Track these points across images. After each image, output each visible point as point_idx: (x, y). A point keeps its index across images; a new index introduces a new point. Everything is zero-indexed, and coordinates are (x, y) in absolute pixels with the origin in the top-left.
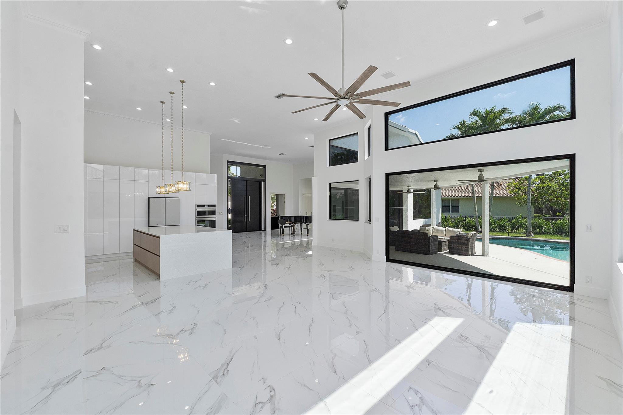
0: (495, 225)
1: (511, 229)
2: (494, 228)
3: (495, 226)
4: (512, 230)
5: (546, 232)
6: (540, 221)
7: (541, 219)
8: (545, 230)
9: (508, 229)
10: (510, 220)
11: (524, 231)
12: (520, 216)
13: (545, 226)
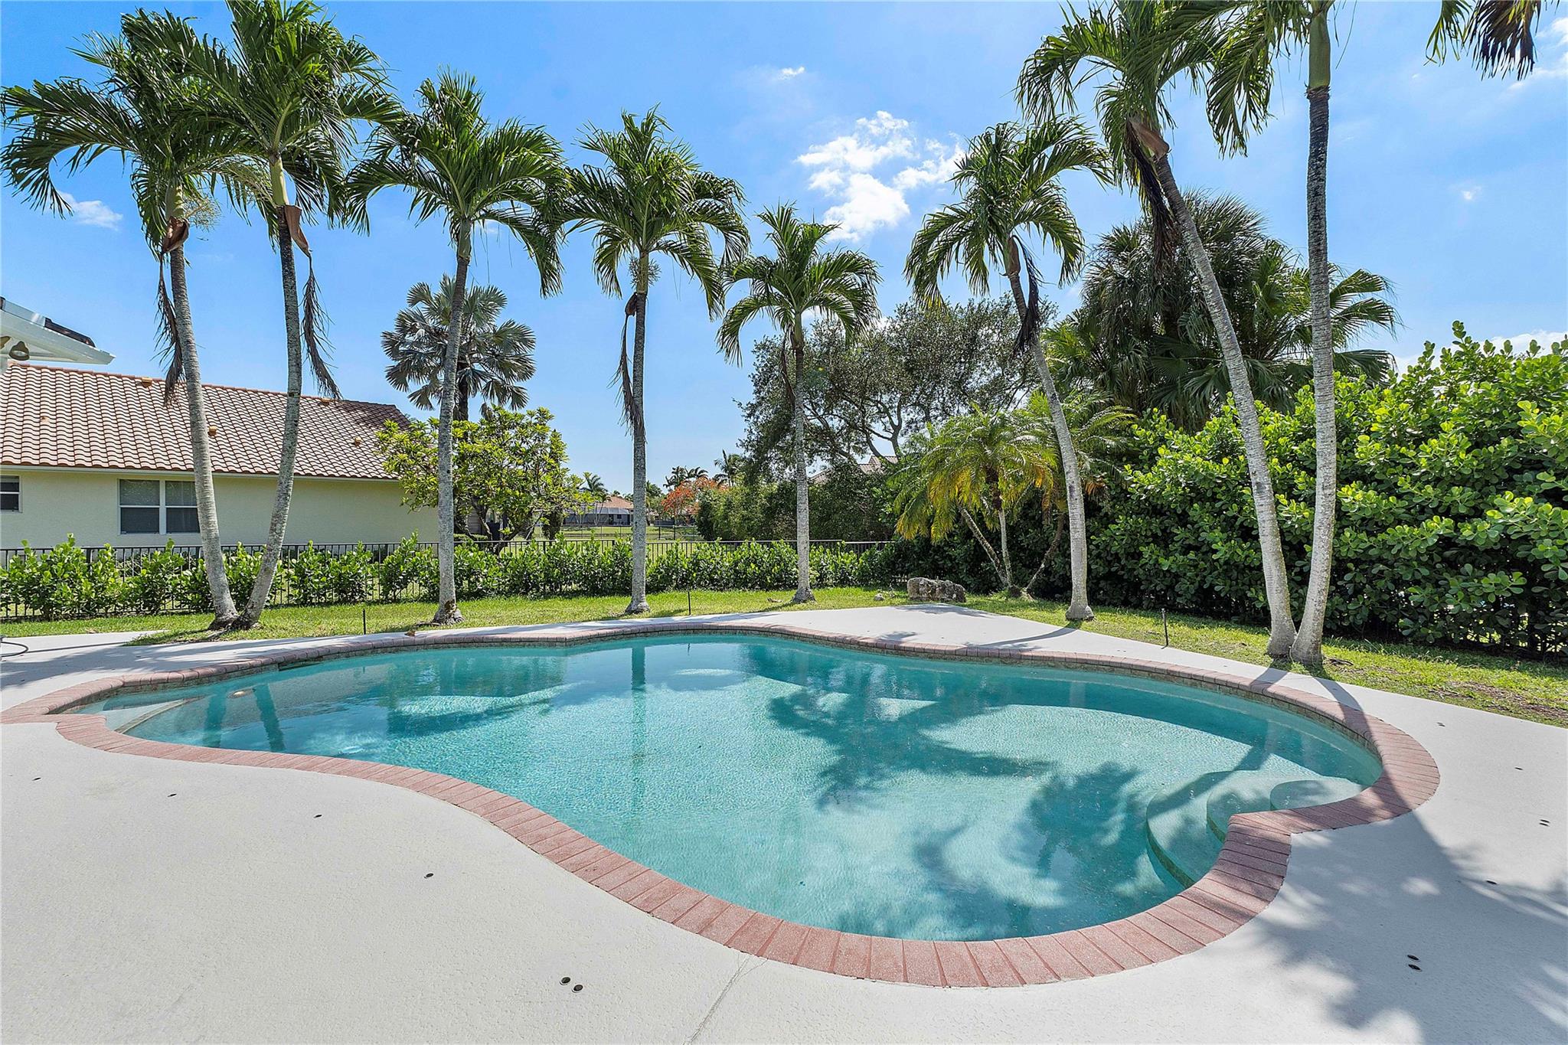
0: (324, 579)
1: (381, 587)
2: (319, 588)
3: (323, 582)
4: (385, 593)
5: (487, 589)
6: (472, 554)
7: (473, 549)
8: (484, 583)
9: (372, 589)
10: (379, 555)
11: (425, 591)
12: (411, 541)
13: (485, 571)
